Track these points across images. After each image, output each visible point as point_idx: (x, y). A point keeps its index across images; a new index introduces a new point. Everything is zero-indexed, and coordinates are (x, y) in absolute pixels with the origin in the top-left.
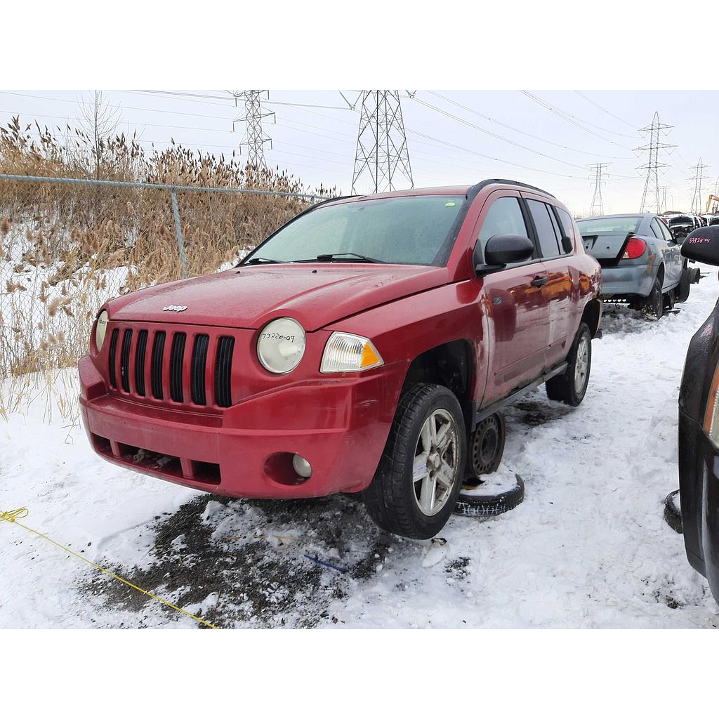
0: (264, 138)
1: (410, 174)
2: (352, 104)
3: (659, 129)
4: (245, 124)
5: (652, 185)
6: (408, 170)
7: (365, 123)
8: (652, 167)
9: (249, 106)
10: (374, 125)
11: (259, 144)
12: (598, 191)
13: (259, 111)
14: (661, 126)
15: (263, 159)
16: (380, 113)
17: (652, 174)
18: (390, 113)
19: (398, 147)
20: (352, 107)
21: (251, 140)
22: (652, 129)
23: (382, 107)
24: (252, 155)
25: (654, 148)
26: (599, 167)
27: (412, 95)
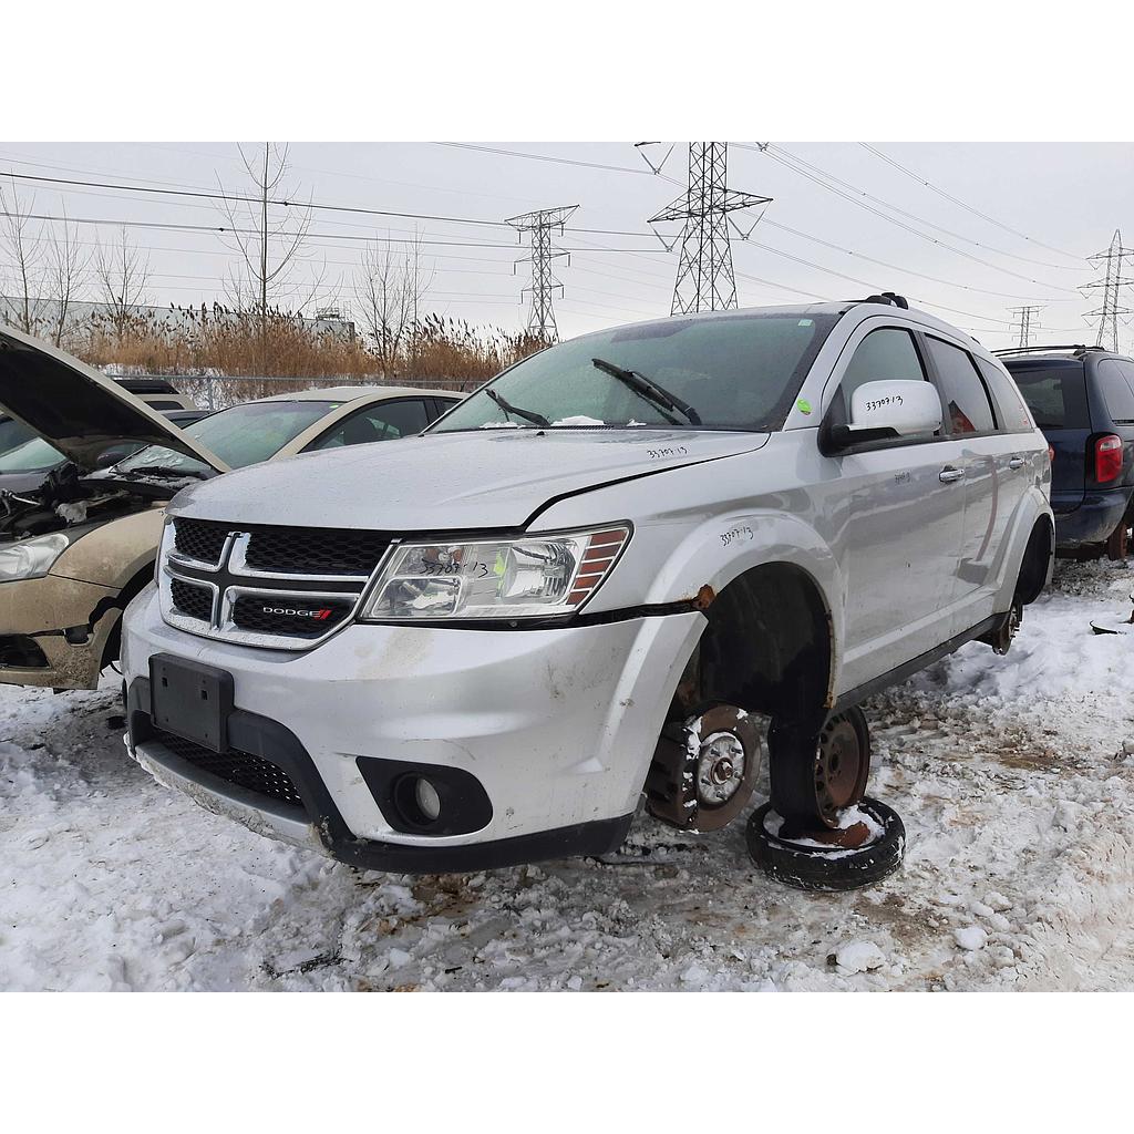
0: (554, 283)
2: (669, 245)
3: (1121, 255)
4: (530, 265)
5: (1107, 341)
7: (685, 268)
8: (1110, 312)
9: (537, 243)
10: (696, 271)
11: (547, 291)
13: (548, 250)
14: (1124, 252)
15: (550, 311)
16: (704, 257)
17: (1109, 325)
18: (717, 258)
19: (725, 299)
20: (669, 249)
21: (537, 286)
22: (1110, 256)
23: (707, 249)
24: (537, 305)
25: (1112, 284)
26: (1026, 312)
27: (745, 237)
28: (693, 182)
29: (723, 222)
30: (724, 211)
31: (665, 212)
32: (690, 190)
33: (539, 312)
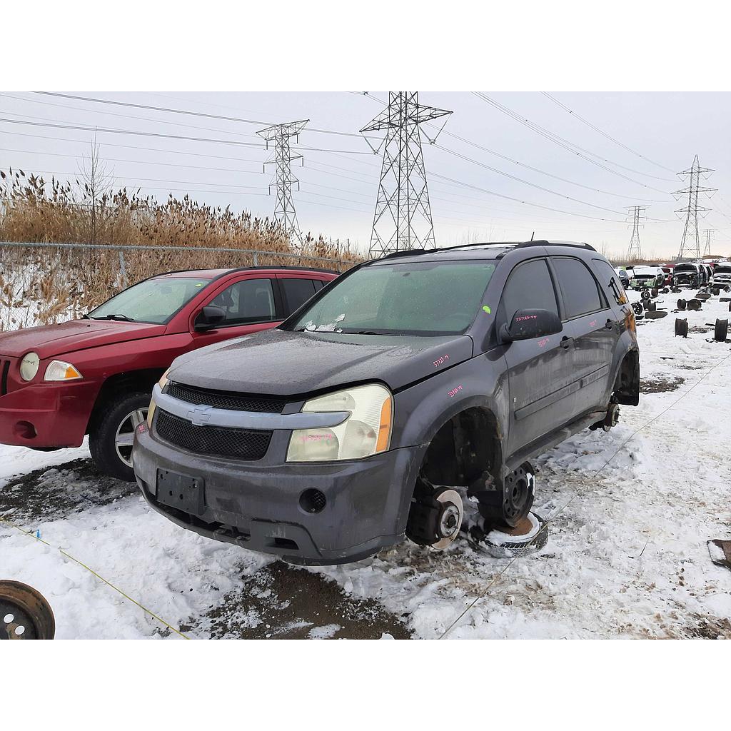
0: (292, 179)
1: (429, 216)
2: (376, 149)
3: (699, 172)
4: (275, 166)
5: (691, 229)
6: (428, 213)
7: (388, 167)
8: (692, 210)
9: (279, 150)
10: (397, 169)
11: (287, 185)
12: (635, 234)
13: (288, 154)
14: (701, 170)
15: (290, 200)
17: (692, 218)
18: (411, 158)
19: (418, 191)
20: (376, 152)
21: (280, 181)
22: (692, 173)
23: (404, 153)
24: (281, 196)
25: (694, 191)
26: (637, 209)
27: (433, 142)
28: (392, 100)
29: (416, 131)
30: (417, 122)
31: (372, 124)
32: (390, 106)
33: (282, 201)
